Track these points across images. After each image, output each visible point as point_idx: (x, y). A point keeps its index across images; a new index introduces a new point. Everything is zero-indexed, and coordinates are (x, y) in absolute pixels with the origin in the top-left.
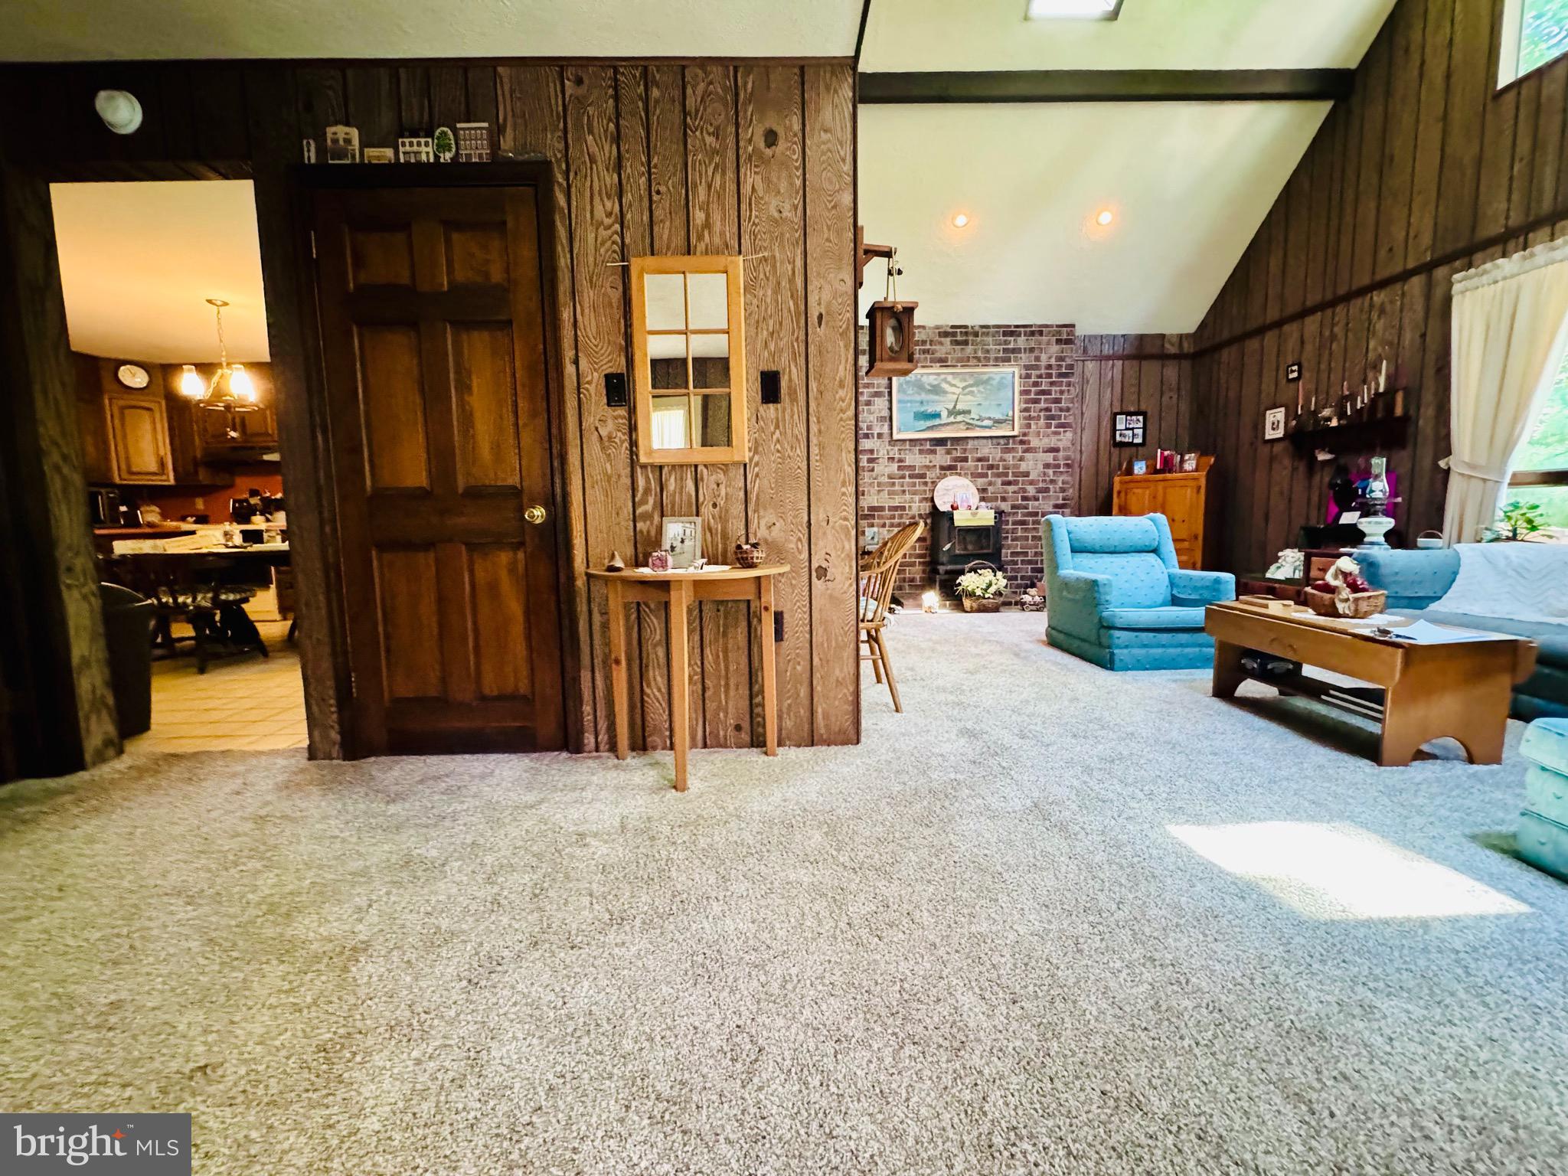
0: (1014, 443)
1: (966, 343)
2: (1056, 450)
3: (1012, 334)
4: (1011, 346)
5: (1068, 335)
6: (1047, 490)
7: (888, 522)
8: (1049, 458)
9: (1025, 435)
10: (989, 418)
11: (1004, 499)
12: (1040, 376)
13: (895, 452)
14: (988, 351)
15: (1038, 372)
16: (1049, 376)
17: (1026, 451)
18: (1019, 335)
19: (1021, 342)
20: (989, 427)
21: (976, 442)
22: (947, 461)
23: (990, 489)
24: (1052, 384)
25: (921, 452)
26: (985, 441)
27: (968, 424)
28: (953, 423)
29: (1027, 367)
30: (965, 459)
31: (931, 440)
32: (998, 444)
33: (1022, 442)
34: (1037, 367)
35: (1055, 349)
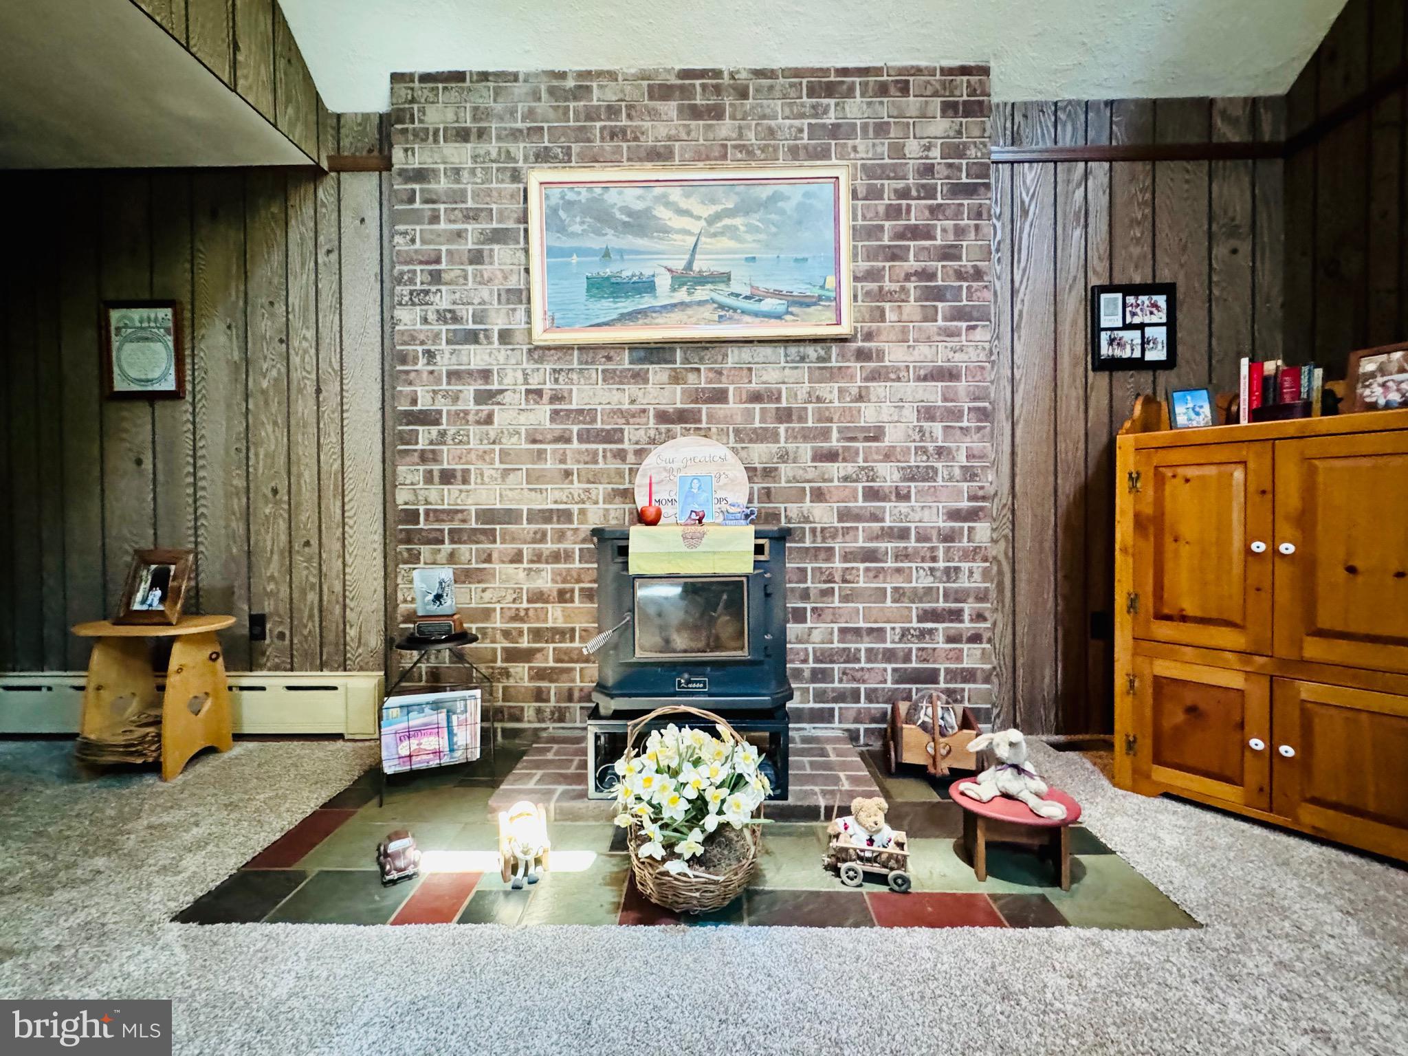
0: (842, 356)
1: (716, 113)
2: (951, 375)
3: (829, 90)
4: (831, 119)
5: (973, 93)
6: (929, 475)
7: (526, 548)
8: (933, 393)
9: (869, 336)
10: (777, 294)
11: (818, 496)
12: (904, 194)
13: (541, 377)
14: (771, 132)
15: (900, 184)
16: (930, 193)
17: (874, 376)
18: (850, 93)
19: (856, 108)
20: (779, 317)
21: (746, 353)
22: (674, 398)
23: (785, 470)
24: (934, 211)
25: (608, 376)
26: (767, 351)
27: (722, 307)
28: (683, 305)
29: (869, 172)
30: (720, 396)
31: (633, 347)
32: (803, 359)
33: (862, 355)
34: (897, 173)
35: (940, 126)
